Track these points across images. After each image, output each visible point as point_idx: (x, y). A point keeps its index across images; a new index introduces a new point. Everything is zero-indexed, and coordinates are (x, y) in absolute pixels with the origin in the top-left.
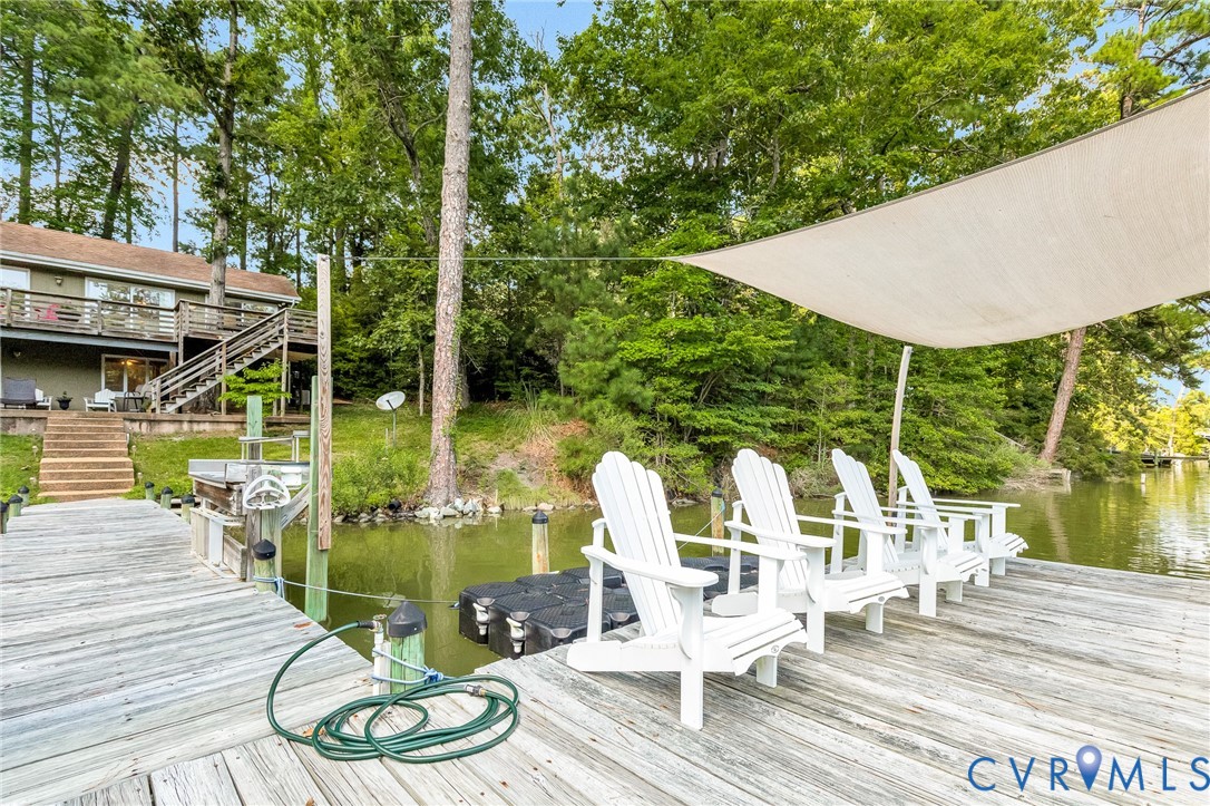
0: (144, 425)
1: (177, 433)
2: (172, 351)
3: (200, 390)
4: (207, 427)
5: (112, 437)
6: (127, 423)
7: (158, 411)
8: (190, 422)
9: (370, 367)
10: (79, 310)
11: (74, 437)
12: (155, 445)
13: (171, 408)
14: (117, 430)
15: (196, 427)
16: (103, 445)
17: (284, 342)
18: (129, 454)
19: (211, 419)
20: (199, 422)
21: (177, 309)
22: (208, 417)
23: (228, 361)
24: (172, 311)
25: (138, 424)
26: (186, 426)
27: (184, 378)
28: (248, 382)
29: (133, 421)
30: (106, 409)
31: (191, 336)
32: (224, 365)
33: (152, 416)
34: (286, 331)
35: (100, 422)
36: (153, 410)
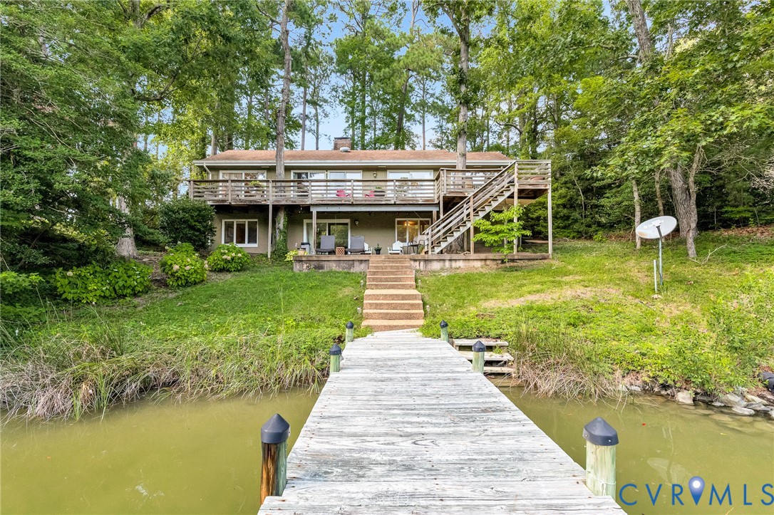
0: (422, 263)
1: (442, 269)
2: (434, 210)
3: (457, 235)
4: (461, 264)
5: (405, 273)
6: (412, 262)
7: (430, 253)
8: (450, 260)
9: (565, 211)
10: (384, 188)
11: (383, 273)
12: (431, 279)
13: (437, 250)
14: (406, 267)
15: (454, 264)
16: (400, 280)
17: (515, 189)
18: (417, 287)
19: (464, 258)
20: (456, 260)
21: (437, 179)
22: (461, 256)
23: (474, 210)
24: (434, 181)
25: (418, 262)
26: (447, 263)
27: (444, 227)
28: (493, 224)
29: (415, 260)
30: (398, 254)
31: (447, 195)
32: (472, 214)
33: (426, 257)
34: (516, 180)
35: (397, 262)
36: (426, 253)
